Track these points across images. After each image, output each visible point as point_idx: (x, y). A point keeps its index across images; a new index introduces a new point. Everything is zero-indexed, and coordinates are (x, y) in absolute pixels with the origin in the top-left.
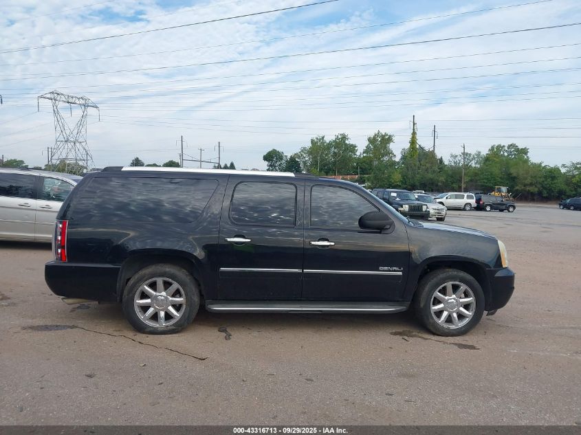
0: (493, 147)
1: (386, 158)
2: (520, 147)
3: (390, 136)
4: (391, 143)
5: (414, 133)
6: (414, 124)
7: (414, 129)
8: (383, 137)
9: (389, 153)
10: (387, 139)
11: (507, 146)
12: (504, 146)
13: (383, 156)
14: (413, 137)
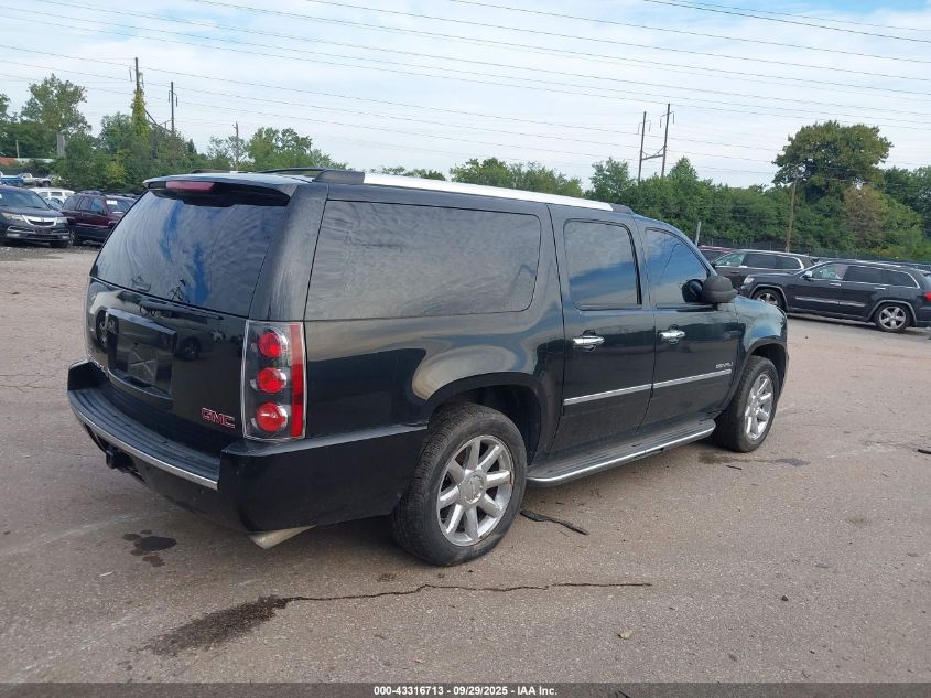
0: (260, 131)
1: (72, 130)
2: (300, 136)
3: (77, 88)
4: (80, 103)
5: (139, 92)
6: (138, 74)
7: (138, 85)
8: (63, 88)
9: (77, 120)
10: (70, 95)
11: (281, 130)
12: (277, 131)
13: (64, 126)
14: (137, 98)
